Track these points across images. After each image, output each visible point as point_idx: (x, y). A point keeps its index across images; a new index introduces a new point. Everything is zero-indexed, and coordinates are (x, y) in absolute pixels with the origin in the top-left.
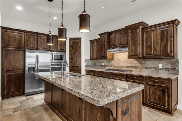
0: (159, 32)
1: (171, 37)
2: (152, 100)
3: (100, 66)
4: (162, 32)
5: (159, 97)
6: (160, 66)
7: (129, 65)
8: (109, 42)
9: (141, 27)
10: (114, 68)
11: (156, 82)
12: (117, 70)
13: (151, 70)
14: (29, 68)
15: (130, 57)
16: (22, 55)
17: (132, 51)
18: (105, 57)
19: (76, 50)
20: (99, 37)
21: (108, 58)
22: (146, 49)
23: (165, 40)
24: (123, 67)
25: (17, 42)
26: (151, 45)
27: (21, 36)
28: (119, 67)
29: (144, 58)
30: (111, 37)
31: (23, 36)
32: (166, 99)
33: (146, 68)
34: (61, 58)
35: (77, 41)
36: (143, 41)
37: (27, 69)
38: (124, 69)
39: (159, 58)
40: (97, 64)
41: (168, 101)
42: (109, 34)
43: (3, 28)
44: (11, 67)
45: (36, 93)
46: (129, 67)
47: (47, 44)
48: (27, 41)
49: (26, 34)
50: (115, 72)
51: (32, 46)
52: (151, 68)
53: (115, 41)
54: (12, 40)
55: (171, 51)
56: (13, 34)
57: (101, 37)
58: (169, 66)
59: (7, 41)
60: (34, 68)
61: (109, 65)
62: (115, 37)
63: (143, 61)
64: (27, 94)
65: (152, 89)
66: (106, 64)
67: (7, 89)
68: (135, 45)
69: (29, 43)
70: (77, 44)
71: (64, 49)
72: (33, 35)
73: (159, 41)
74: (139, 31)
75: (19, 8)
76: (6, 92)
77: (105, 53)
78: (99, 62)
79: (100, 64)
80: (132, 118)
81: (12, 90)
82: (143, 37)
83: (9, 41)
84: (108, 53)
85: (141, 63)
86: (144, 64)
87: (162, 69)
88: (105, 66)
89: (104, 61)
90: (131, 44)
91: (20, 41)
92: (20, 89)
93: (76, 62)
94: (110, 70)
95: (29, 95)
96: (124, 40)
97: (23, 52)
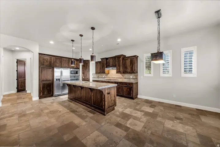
0: (130, 60)
1: (134, 63)
2: (126, 94)
3: (101, 77)
4: (131, 60)
5: (129, 92)
6: (131, 77)
7: (117, 77)
8: (106, 64)
9: (122, 57)
10: (109, 79)
11: (127, 85)
12: (111, 80)
14: (56, 79)
15: (117, 73)
16: (51, 71)
17: (118, 69)
18: (104, 72)
19: (86, 68)
20: (101, 60)
21: (106, 73)
22: (124, 68)
23: (132, 64)
24: (114, 78)
25: (48, 63)
26: (126, 67)
27: (51, 59)
28: (112, 78)
29: (123, 73)
30: (107, 61)
31: (52, 59)
32: (131, 92)
33: (125, 78)
34: (77, 73)
35: (87, 62)
36: (123, 64)
37: (55, 80)
38: (115, 79)
39: (130, 73)
40: (100, 76)
41: (132, 93)
42: (107, 59)
43: (40, 54)
44: (45, 78)
45: (61, 95)
46: (117, 78)
47: (72, 65)
48: (55, 62)
49: (54, 57)
50: (109, 81)
51: (58, 65)
52: (127, 78)
53: (110, 63)
54: (46, 61)
55: (134, 70)
56: (46, 57)
57: (102, 60)
58: (135, 77)
59: (42, 62)
60: (59, 79)
61: (107, 77)
62: (110, 61)
63: (124, 75)
64: (55, 96)
65: (126, 88)
66: (105, 77)
67: (42, 92)
68: (119, 66)
69: (56, 63)
70: (87, 64)
71: (79, 67)
72: (59, 58)
73: (130, 65)
74: (121, 59)
75: (52, 42)
76: (41, 94)
77: (104, 70)
78: (101, 75)
79: (101, 76)
80: (111, 96)
81: (46, 93)
82: (123, 62)
83: (43, 62)
84: (106, 70)
85: (123, 76)
87: (132, 78)
88: (104, 78)
89: (104, 75)
90: (118, 65)
91: (50, 62)
92: (50, 92)
93: (87, 75)
94: (107, 80)
95: (56, 96)
96: (114, 63)
97: (52, 69)
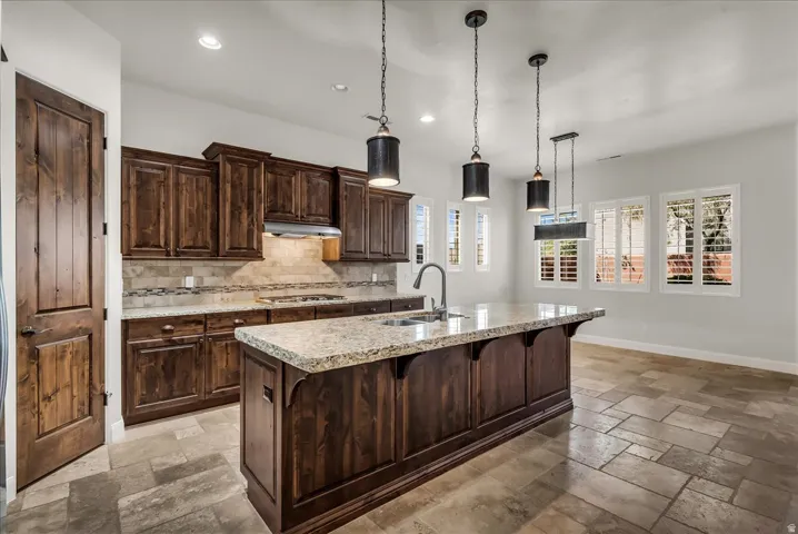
0: (391, 207)
3: (164, 291)
6: (375, 277)
7: (308, 280)
13: (357, 288)
17: (347, 240)
26: (379, 234)
38: (295, 292)
46: (307, 286)
52: (360, 284)
53: (290, 199)
57: (226, 160)
58: (386, 279)
61: (228, 285)
63: (344, 269)
66: (208, 282)
73: (391, 225)
78: (162, 272)
79: (163, 282)
85: (339, 273)
86: (345, 275)
87: (376, 283)
90: (349, 220)
96: (321, 203)
